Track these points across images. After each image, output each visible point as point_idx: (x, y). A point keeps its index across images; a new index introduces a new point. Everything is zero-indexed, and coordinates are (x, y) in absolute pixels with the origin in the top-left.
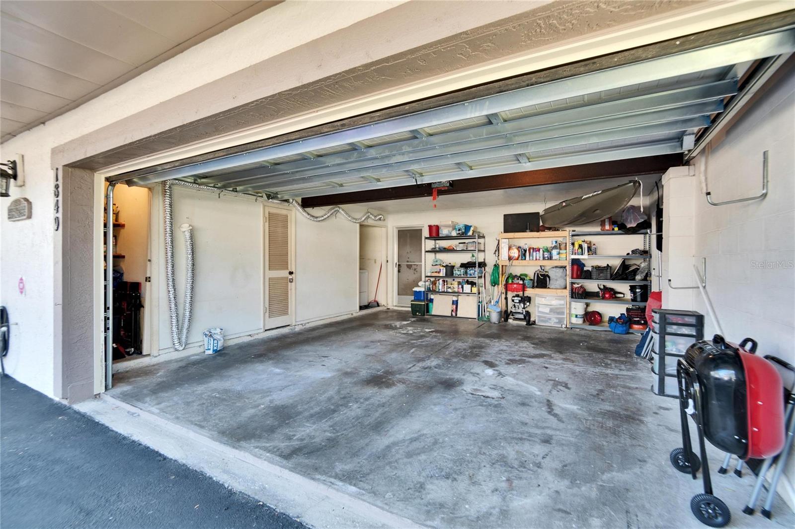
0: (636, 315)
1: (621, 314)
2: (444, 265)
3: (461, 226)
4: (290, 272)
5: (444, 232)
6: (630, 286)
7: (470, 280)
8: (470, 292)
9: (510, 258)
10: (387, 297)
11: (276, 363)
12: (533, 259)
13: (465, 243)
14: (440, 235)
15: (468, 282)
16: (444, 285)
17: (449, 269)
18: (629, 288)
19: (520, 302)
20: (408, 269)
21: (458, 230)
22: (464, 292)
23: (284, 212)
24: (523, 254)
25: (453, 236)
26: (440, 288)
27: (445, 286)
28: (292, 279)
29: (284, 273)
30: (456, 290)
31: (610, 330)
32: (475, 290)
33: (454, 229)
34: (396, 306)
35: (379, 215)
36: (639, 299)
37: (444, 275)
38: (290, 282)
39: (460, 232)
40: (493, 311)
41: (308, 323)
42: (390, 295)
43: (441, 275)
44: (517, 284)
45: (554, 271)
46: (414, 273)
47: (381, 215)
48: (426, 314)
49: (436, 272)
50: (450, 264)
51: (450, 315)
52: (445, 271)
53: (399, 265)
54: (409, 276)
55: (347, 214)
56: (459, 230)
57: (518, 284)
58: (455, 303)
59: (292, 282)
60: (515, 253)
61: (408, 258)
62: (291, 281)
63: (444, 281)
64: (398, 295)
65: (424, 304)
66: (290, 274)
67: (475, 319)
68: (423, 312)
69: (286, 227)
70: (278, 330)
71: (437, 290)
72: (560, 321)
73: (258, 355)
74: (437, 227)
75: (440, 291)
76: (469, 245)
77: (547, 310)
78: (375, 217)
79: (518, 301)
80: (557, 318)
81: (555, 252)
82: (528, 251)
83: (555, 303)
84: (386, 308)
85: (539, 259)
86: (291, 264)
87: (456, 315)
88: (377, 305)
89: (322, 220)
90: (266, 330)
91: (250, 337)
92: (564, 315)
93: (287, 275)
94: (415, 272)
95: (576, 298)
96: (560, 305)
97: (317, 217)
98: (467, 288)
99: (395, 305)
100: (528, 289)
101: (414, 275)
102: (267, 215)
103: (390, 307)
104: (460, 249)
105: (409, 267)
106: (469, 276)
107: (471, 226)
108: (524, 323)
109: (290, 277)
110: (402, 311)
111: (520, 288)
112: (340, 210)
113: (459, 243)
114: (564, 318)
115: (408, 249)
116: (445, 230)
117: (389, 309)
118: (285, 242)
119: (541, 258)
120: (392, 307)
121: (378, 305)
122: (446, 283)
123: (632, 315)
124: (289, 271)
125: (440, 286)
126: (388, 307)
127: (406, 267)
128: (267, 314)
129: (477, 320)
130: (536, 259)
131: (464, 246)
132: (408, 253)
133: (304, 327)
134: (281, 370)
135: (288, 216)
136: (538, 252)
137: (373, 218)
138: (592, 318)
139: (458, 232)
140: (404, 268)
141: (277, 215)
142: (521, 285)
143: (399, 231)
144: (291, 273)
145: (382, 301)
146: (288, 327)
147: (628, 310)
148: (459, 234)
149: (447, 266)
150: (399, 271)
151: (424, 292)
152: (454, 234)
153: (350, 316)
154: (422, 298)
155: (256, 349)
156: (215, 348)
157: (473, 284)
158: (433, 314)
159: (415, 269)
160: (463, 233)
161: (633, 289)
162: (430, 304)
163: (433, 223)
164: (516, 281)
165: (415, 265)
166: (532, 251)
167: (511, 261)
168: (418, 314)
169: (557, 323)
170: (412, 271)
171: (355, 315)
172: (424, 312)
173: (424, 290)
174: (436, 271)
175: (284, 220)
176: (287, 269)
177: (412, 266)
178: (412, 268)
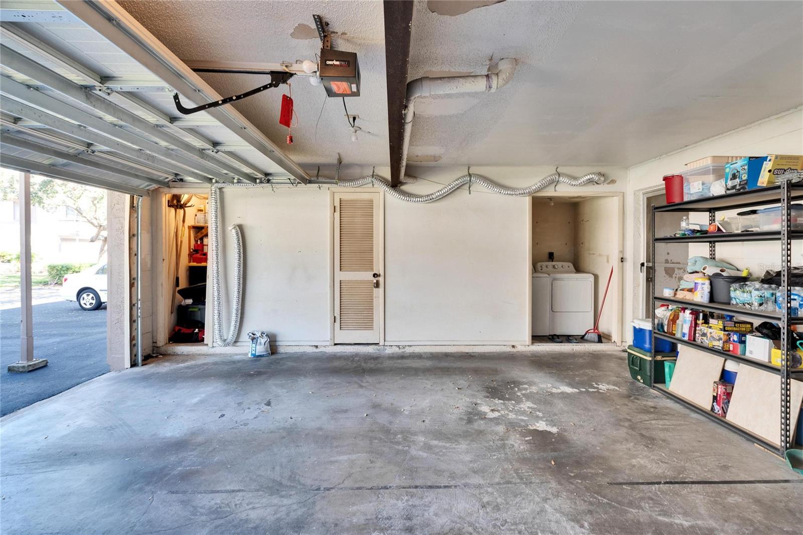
3: (739, 165)
4: (375, 274)
5: (693, 188)
14: (686, 198)
17: (720, 283)
20: (667, 277)
21: (730, 176)
23: (365, 196)
25: (717, 194)
26: (686, 331)
28: (379, 284)
29: (368, 276)
33: (721, 174)
35: (587, 175)
38: (375, 286)
39: (737, 181)
41: (410, 346)
42: (628, 325)
43: (697, 297)
47: (593, 174)
49: (689, 290)
53: (650, 268)
56: (734, 177)
59: (379, 288)
61: (668, 254)
66: (374, 277)
70: (356, 347)
74: (680, 179)
78: (577, 178)
86: (377, 264)
88: (597, 340)
89: (435, 199)
90: (336, 344)
91: (314, 348)
93: (372, 278)
97: (422, 197)
102: (337, 204)
105: (669, 272)
107: (765, 159)
109: (376, 281)
112: (476, 180)
116: (696, 184)
118: (368, 236)
121: (600, 341)
124: (373, 273)
125: (686, 326)
126: (625, 349)
127: (664, 272)
128: (337, 324)
133: (402, 350)
135: (373, 201)
137: (570, 181)
139: (730, 184)
140: (660, 277)
141: (354, 201)
143: (649, 199)
146: (373, 347)
148: (734, 187)
150: (649, 281)
152: (720, 189)
153: (508, 349)
156: (254, 352)
160: (743, 185)
165: (680, 269)
171: (520, 348)
173: (651, 329)
174: (689, 287)
176: (372, 269)
177: (674, 271)
178: (674, 276)
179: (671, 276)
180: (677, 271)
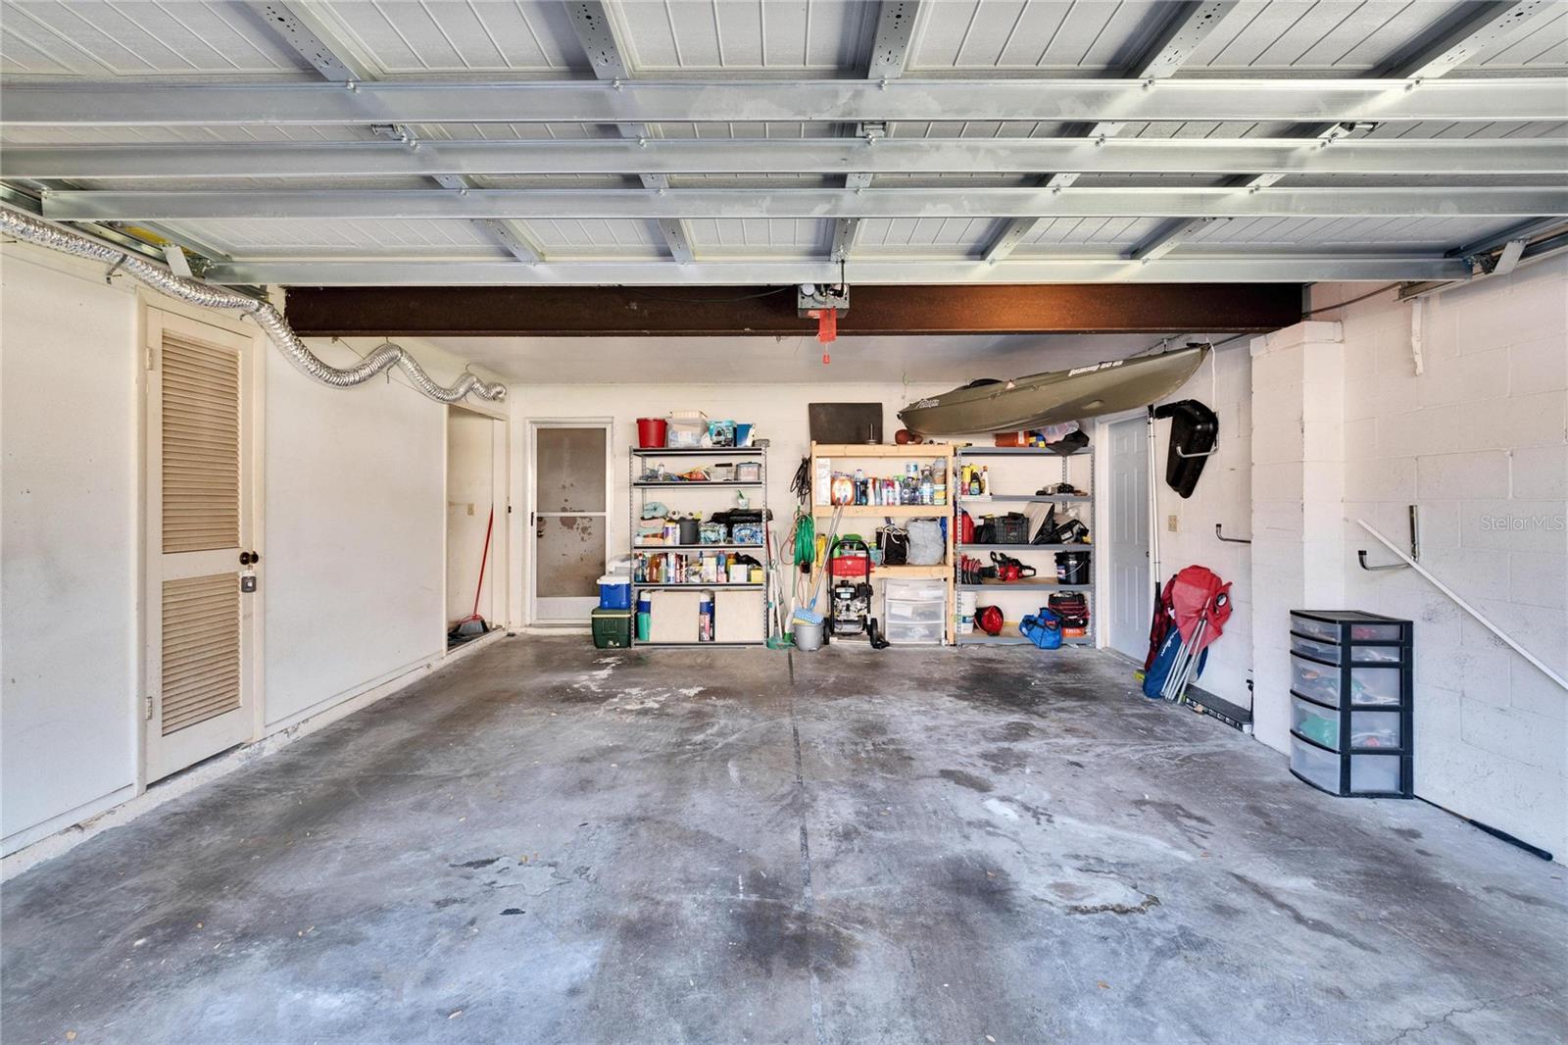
0: (1071, 610)
1: (1041, 609)
2: (676, 517)
3: (723, 425)
4: (245, 555)
5: (681, 438)
6: (1056, 554)
7: (742, 552)
8: (745, 581)
9: (835, 503)
10: (508, 606)
11: (290, 956)
12: (881, 504)
13: (730, 465)
14: (672, 445)
15: (740, 560)
16: (681, 566)
17: (687, 525)
18: (1055, 558)
19: (853, 597)
20: (565, 528)
21: (715, 432)
22: (732, 581)
23: (223, 340)
24: (861, 491)
25: (705, 447)
26: (671, 574)
27: (684, 569)
28: (254, 579)
29: (226, 561)
30: (713, 578)
31: (1030, 642)
32: (758, 576)
33: (706, 429)
34: (530, 625)
35: (495, 385)
36: (1073, 579)
37: (678, 544)
38: (245, 589)
39: (722, 438)
40: (807, 624)
41: (306, 721)
42: (515, 599)
43: (669, 542)
44: (850, 558)
45: (918, 527)
46: (582, 539)
47: (499, 385)
48: (633, 641)
49: (655, 536)
50: (691, 514)
51: (697, 640)
52: (678, 531)
53: (540, 519)
54: (570, 547)
55: (421, 371)
56: (719, 434)
57: (855, 558)
58: (710, 609)
59: (253, 589)
60: (846, 491)
61: (566, 500)
62: (249, 585)
63: (679, 557)
64: (538, 596)
65: (630, 618)
66: (244, 562)
67: (762, 644)
68: (626, 638)
69: (228, 392)
70: (200, 770)
71: (663, 582)
72: (932, 632)
73: (163, 924)
74: (663, 426)
75: (672, 582)
76: (744, 470)
77: (908, 612)
78: (488, 388)
79: (848, 596)
80: (928, 627)
81: (926, 489)
82: (870, 486)
83: (927, 595)
84: (504, 634)
85: (894, 504)
86: (249, 524)
87: (712, 638)
88: (482, 630)
89: (355, 383)
90: (150, 786)
91: (76, 833)
92: (938, 618)
93: (237, 566)
94: (586, 536)
95: (969, 583)
96: (936, 598)
97: (337, 372)
98: (739, 572)
99: (528, 623)
100: (875, 569)
101: (582, 543)
102: (156, 343)
103: (516, 628)
104: (721, 481)
105: (568, 523)
106: (736, 543)
107: (749, 427)
108: (866, 644)
109: (246, 572)
110: (550, 636)
111: (860, 567)
112: (404, 360)
113: (717, 465)
114: (938, 625)
115: (565, 477)
116: (685, 433)
117: (513, 635)
118: (227, 450)
119: (898, 502)
120: (523, 630)
121: (486, 630)
122: (684, 563)
123: (1065, 609)
124: (239, 552)
125: (671, 570)
126: (510, 631)
127: (559, 523)
128: (156, 723)
129: (765, 646)
130: (888, 504)
131: (729, 472)
132: (564, 487)
133: (293, 737)
134: (348, 996)
135: (235, 357)
136: (890, 489)
137: (482, 390)
138: (988, 620)
139: (715, 439)
140: (553, 529)
141: (195, 346)
142: (861, 561)
143: (540, 431)
144: (249, 558)
145: (493, 617)
146: (238, 753)
147: (1052, 599)
148: (719, 443)
149: (682, 519)
150: (539, 535)
151: (628, 586)
152: (707, 442)
153: (423, 673)
154: (624, 603)
155: (134, 890)
157: (749, 560)
158: (651, 640)
159: (584, 529)
160: (728, 442)
161: (1061, 559)
162: (644, 616)
163: (651, 414)
164: (847, 552)
165: (585, 518)
166: (877, 485)
167: (839, 507)
168: (611, 643)
169: (926, 636)
170: (575, 534)
171: (438, 665)
172: (629, 636)
173: (628, 582)
174: (654, 532)
175: (225, 373)
176: (235, 543)
177: (576, 520)
178: (575, 527)
179: (571, 527)
180: (579, 521)
